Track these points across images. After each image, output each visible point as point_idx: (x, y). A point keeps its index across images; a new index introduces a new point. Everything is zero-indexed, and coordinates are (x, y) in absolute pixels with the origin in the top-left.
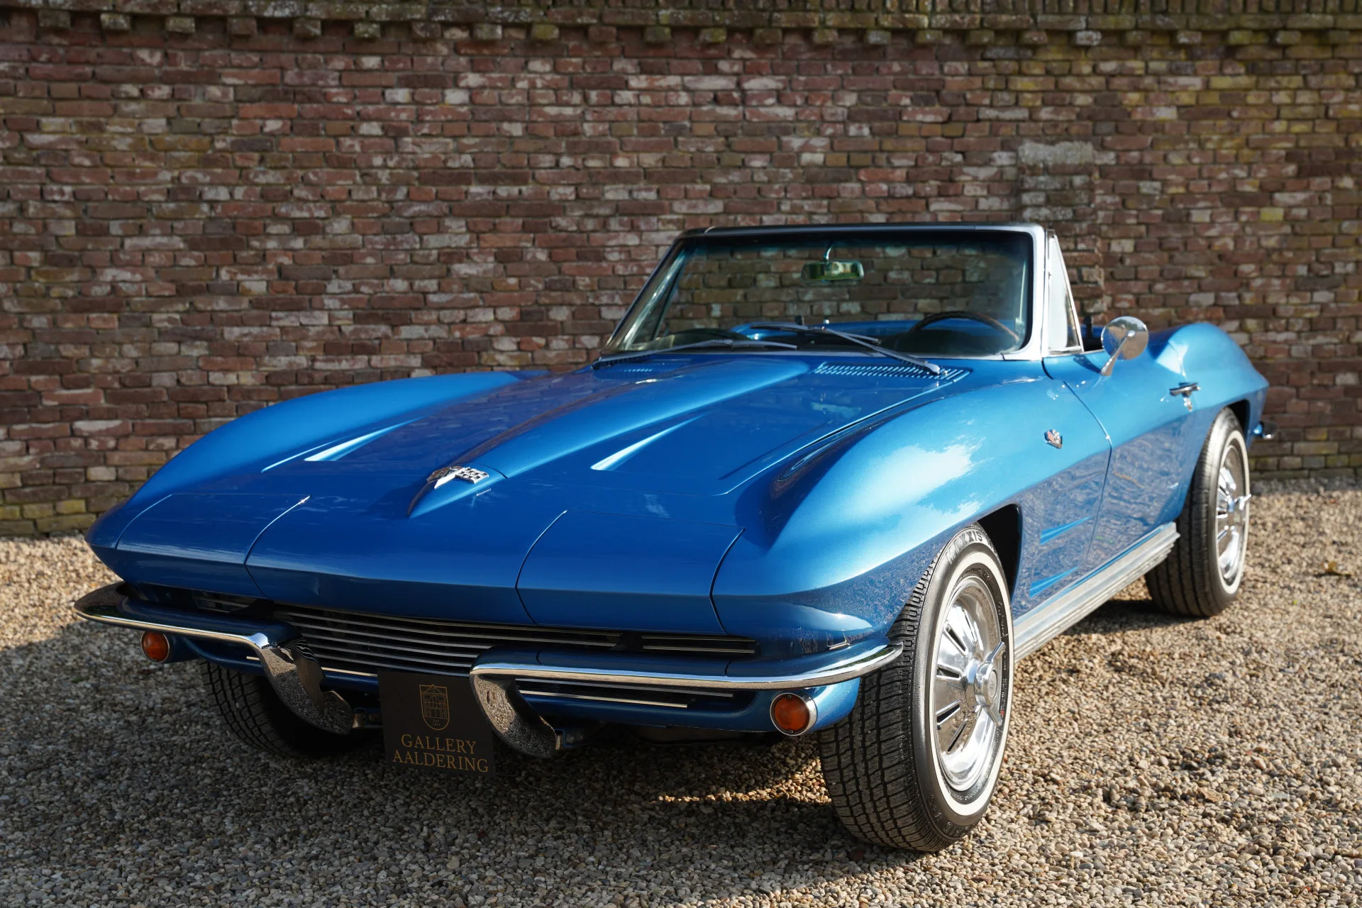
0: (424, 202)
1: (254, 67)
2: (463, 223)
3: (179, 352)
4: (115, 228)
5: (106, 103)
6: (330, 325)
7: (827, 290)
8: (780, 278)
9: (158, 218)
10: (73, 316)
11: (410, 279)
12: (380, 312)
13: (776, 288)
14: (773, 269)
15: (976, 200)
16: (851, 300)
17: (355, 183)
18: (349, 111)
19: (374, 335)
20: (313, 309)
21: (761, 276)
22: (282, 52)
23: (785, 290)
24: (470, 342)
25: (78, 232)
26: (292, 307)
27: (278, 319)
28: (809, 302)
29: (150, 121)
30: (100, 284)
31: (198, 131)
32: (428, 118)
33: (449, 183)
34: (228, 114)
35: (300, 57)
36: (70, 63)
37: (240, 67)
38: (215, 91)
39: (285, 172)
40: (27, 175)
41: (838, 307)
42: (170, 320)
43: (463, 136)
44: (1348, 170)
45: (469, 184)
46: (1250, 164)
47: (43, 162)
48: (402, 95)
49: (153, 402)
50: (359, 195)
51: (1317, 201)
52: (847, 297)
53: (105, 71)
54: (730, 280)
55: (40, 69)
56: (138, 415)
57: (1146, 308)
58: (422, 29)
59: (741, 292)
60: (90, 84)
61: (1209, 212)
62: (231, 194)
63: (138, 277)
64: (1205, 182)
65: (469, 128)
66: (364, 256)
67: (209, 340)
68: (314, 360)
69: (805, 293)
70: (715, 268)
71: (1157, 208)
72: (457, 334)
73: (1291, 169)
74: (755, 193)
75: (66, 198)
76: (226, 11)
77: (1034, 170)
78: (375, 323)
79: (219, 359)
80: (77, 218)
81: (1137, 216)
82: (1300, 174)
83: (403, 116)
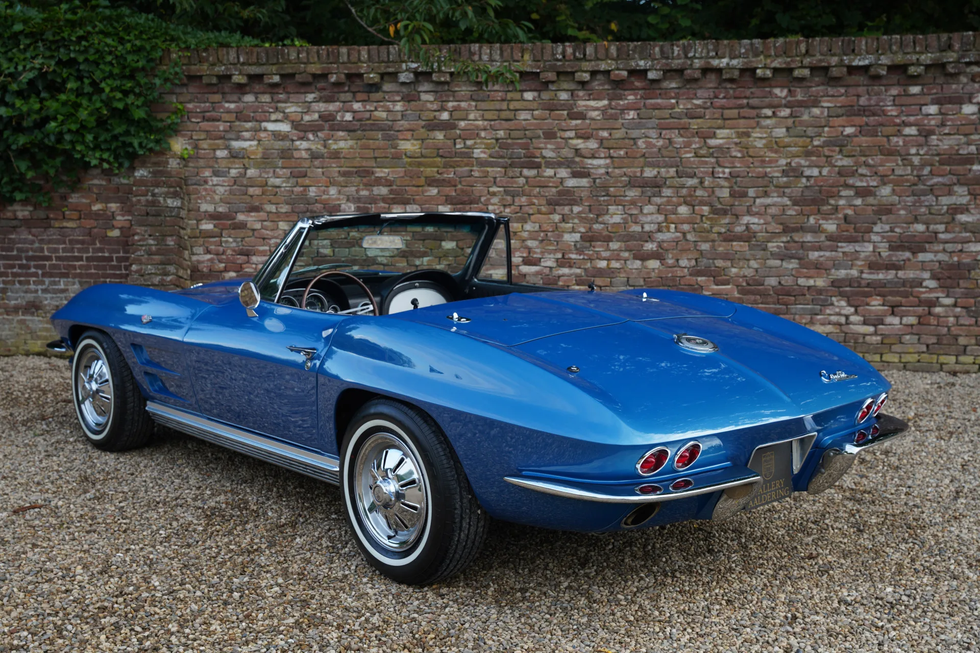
0: (942, 176)
1: (842, 95)
2: (966, 189)
3: (781, 266)
4: (751, 192)
5: (752, 121)
6: (874, 251)
9: (776, 187)
10: (724, 243)
11: (927, 224)
12: (906, 244)
17: (897, 165)
18: (898, 121)
19: (901, 258)
20: (864, 241)
22: (859, 86)
24: (964, 264)
25: (731, 195)
26: (851, 240)
27: (842, 247)
29: (777, 130)
30: (740, 225)
31: (804, 135)
32: (949, 123)
33: (958, 164)
34: (823, 124)
35: (870, 88)
36: (735, 98)
37: (833, 96)
38: (816, 111)
39: (854, 159)
40: (706, 163)
42: (778, 247)
43: (971, 134)
45: (972, 164)
47: (715, 155)
48: (933, 109)
49: (764, 294)
50: (899, 172)
53: (754, 102)
55: (719, 102)
56: (755, 302)
58: (953, 68)
60: (745, 110)
62: (820, 172)
63: (762, 221)
65: (976, 129)
66: (899, 210)
67: (799, 259)
68: (862, 272)
72: (956, 259)
75: (726, 176)
76: (829, 63)
78: (903, 251)
79: (805, 270)
80: (731, 187)
83: (933, 122)
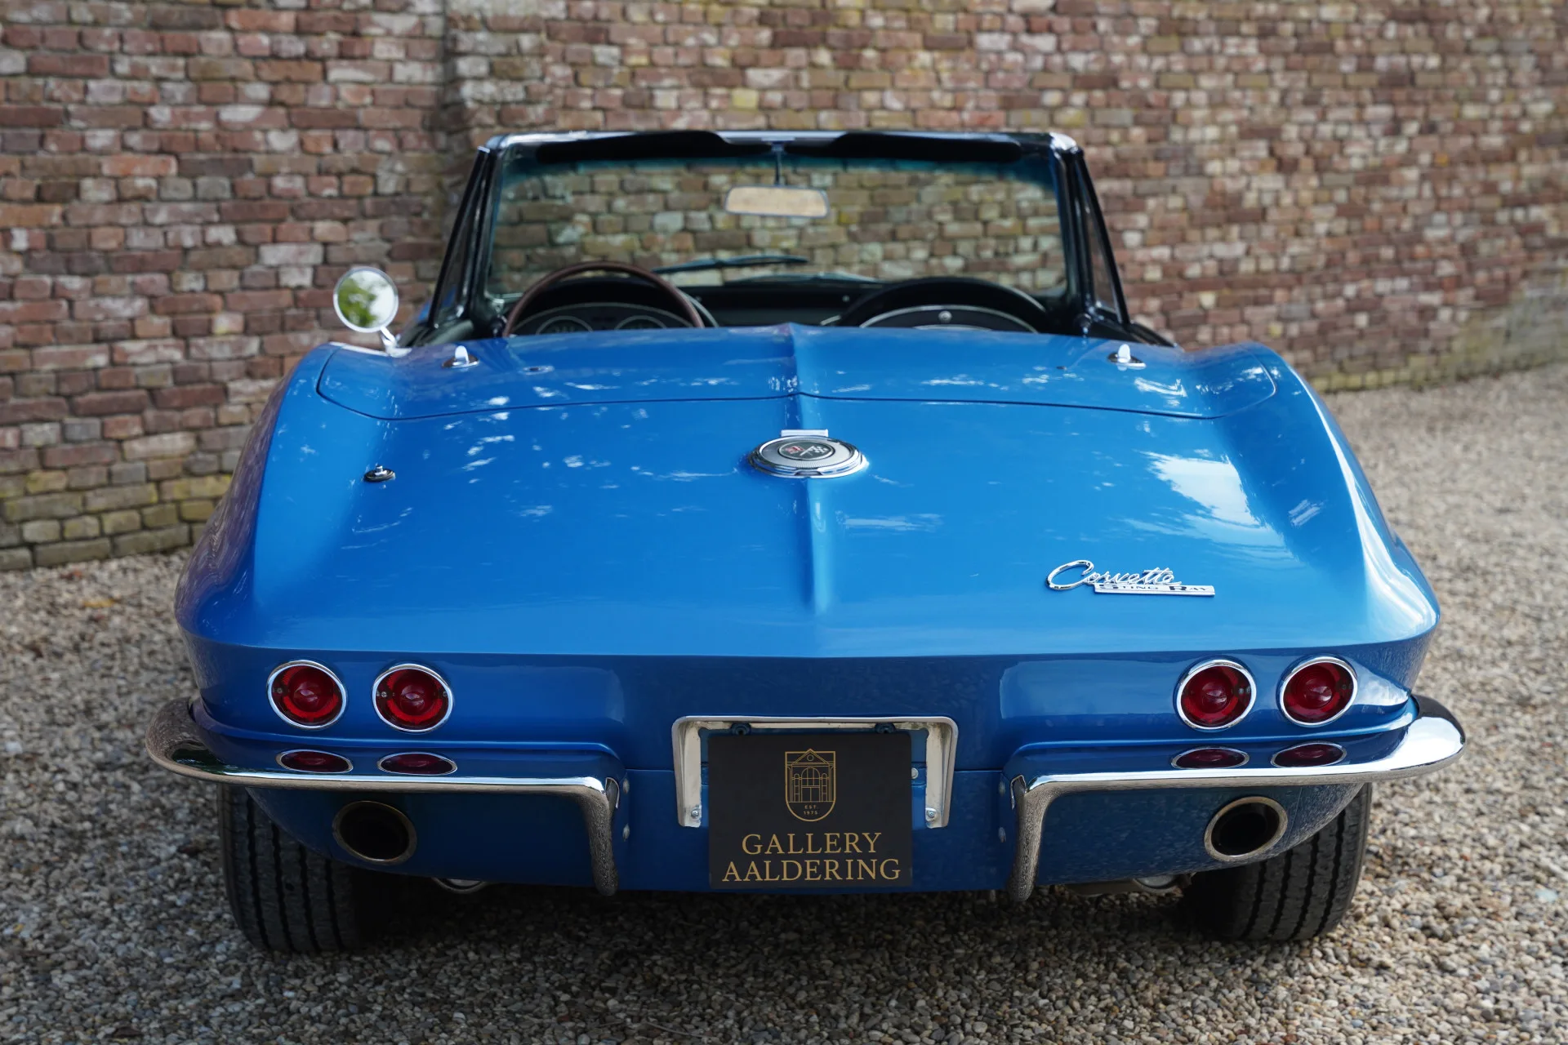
7: (187, 207)
8: (117, 187)
13: (109, 203)
14: (106, 170)
15: (390, 63)
16: (221, 222)
21: (88, 183)
23: (125, 206)
28: (161, 226)
41: (203, 233)
44: (823, 41)
46: (719, 25)
51: (792, 83)
52: (216, 217)
54: (39, 189)
57: (603, 233)
59: (57, 209)
61: (675, 93)
64: (670, 50)
69: (155, 212)
70: (15, 168)
71: (617, 86)
73: (765, 35)
74: (72, 43)
77: (470, 26)
81: (592, 97)
82: (777, 43)
